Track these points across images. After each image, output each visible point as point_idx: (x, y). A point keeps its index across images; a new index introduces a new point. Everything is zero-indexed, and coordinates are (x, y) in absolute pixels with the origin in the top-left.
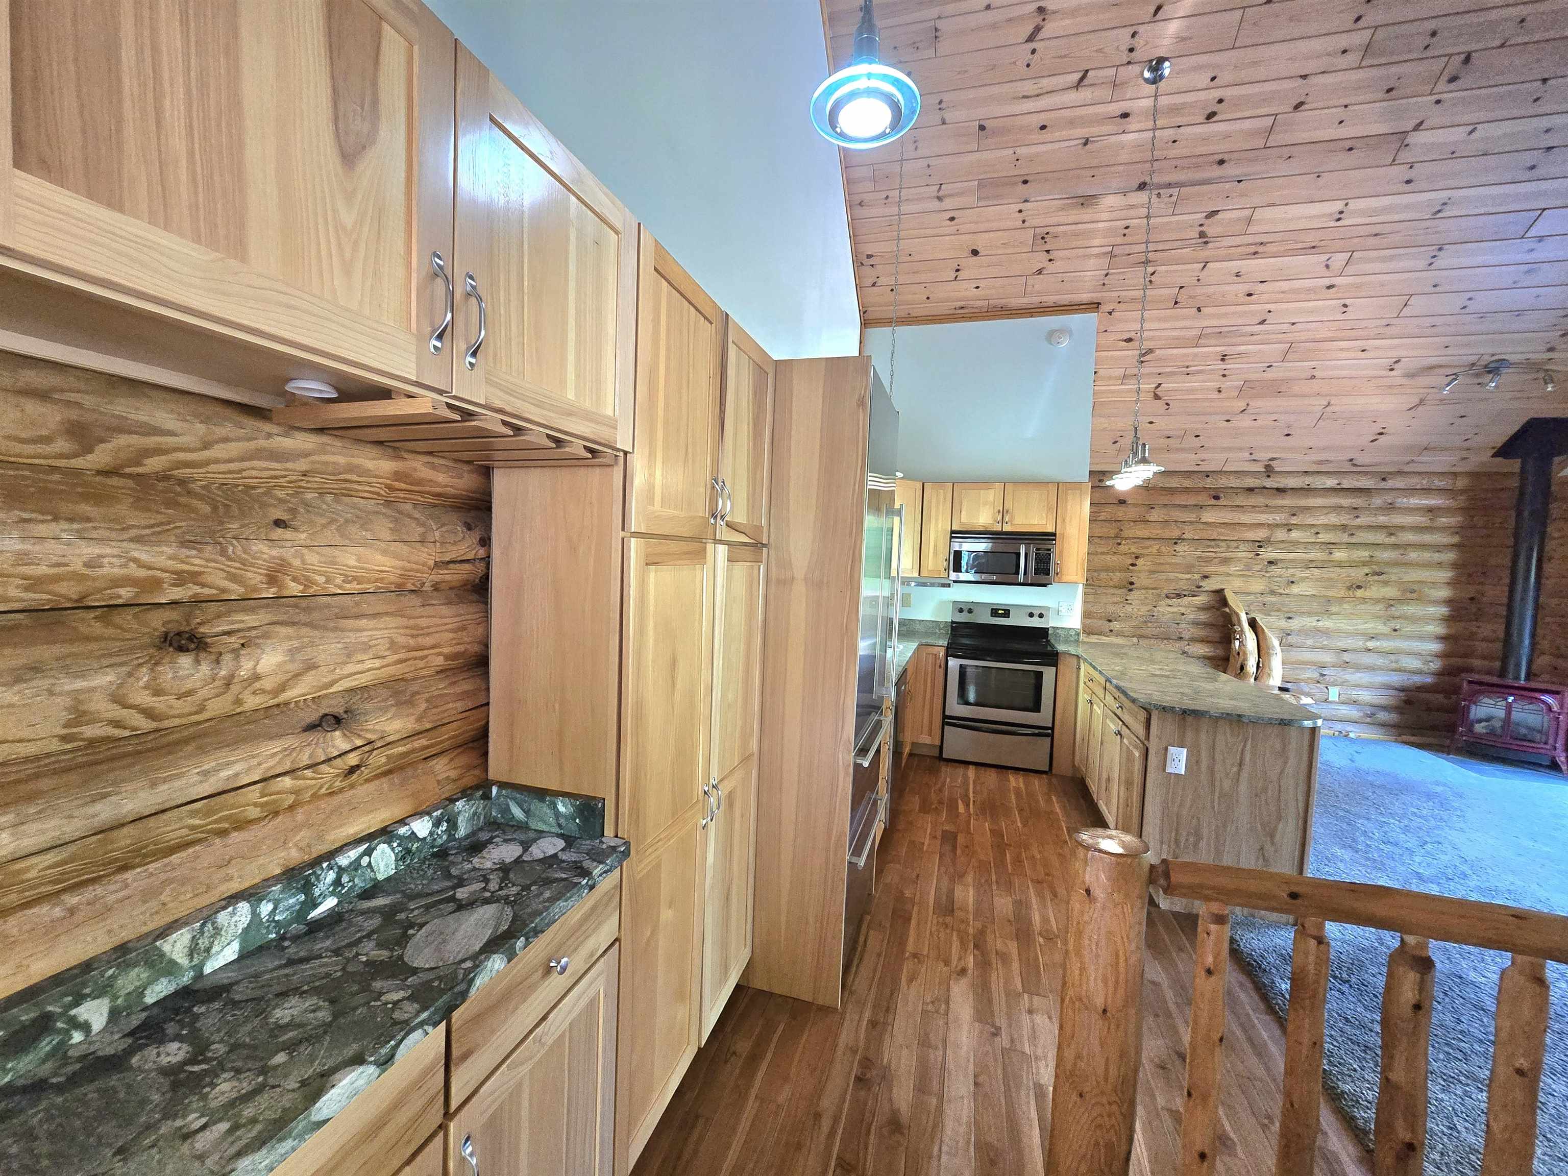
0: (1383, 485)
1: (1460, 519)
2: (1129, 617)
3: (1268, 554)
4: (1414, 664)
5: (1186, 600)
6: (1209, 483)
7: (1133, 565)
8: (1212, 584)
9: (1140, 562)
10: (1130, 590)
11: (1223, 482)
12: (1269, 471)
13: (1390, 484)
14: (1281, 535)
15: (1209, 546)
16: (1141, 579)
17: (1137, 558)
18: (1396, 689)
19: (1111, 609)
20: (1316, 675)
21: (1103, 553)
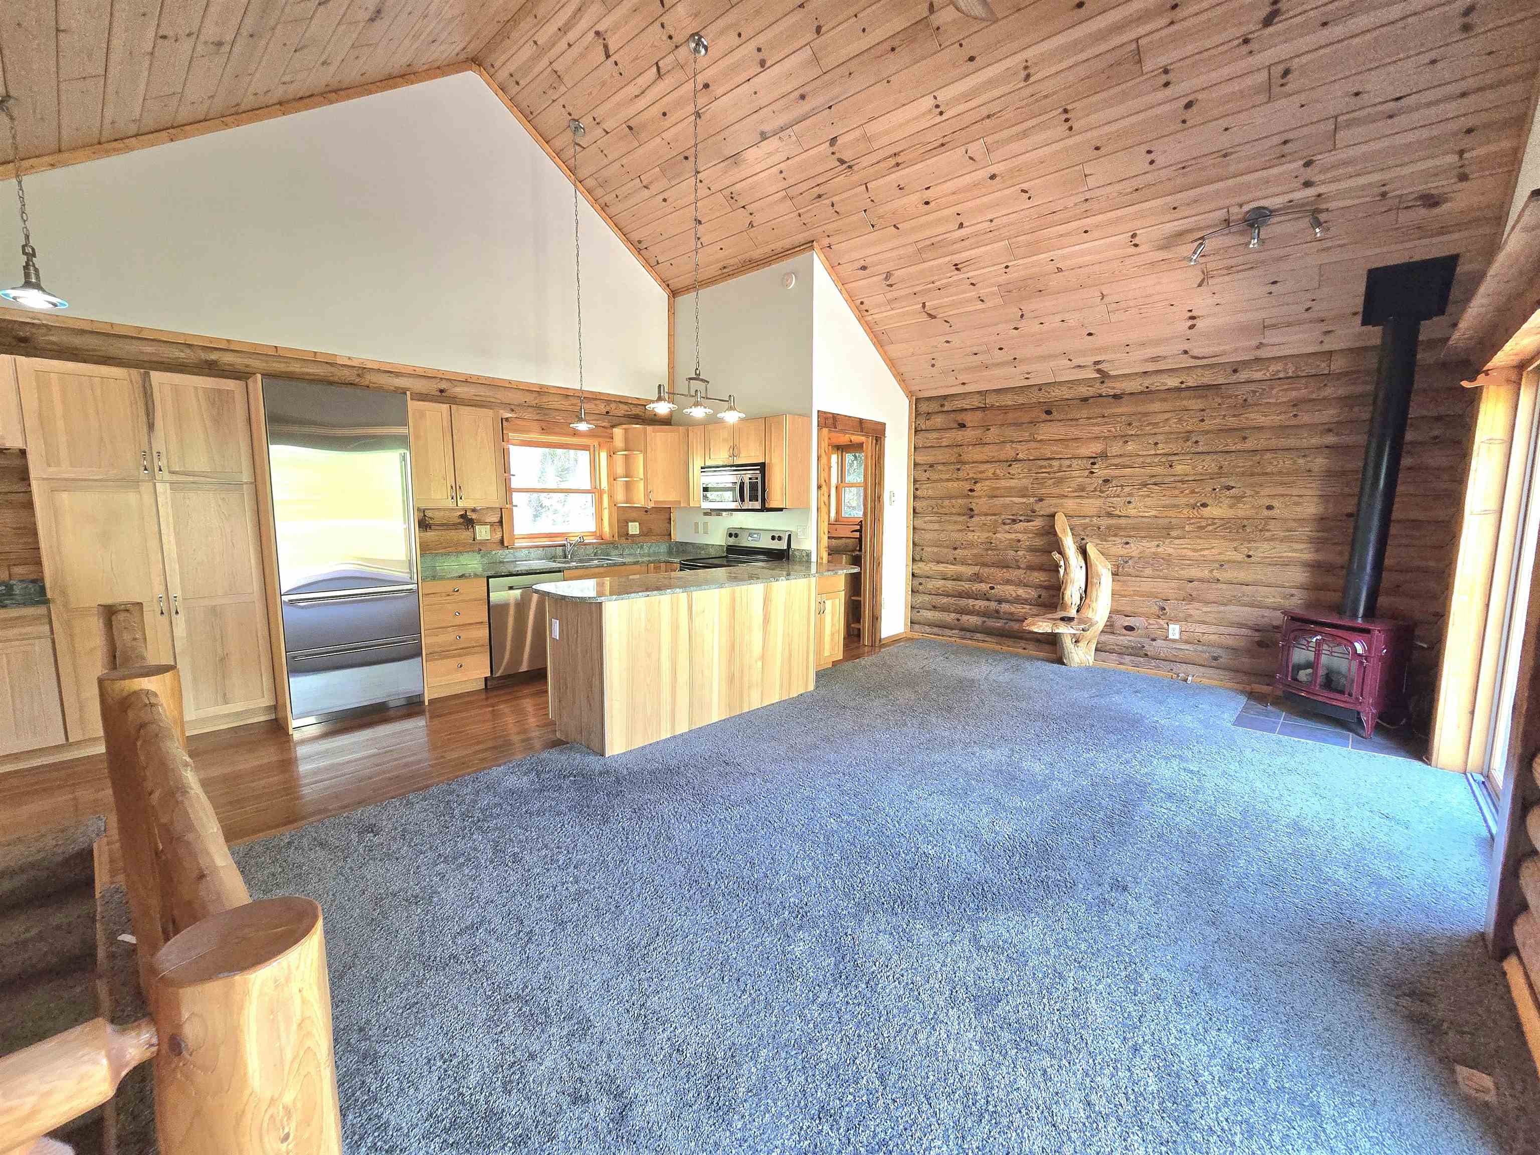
0: (1234, 378)
1: (1332, 412)
2: (971, 545)
3: (1101, 471)
4: (1272, 597)
5: (1020, 526)
6: (1042, 397)
7: (971, 490)
8: (1043, 508)
9: (978, 487)
10: (972, 517)
11: (1056, 393)
12: (1104, 376)
13: (1243, 376)
14: (1115, 448)
15: (1041, 467)
16: (980, 504)
17: (975, 483)
18: (1250, 628)
19: (956, 536)
20: (1155, 609)
21: (948, 480)
